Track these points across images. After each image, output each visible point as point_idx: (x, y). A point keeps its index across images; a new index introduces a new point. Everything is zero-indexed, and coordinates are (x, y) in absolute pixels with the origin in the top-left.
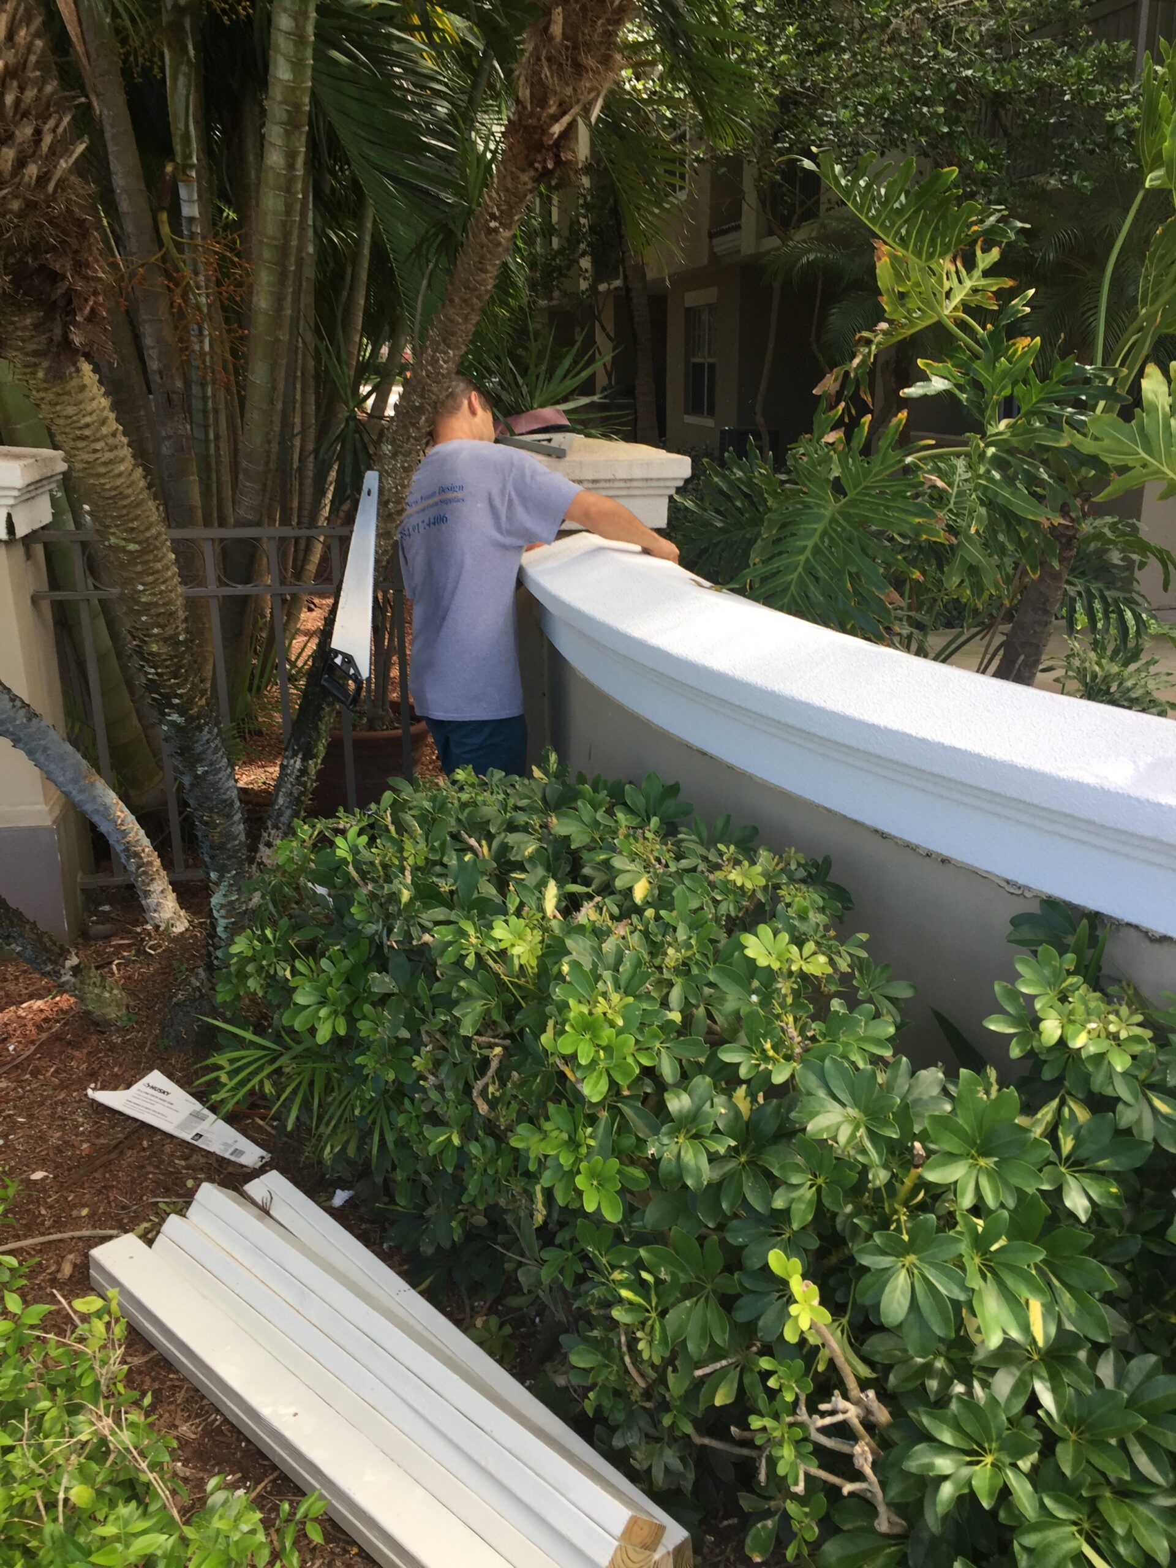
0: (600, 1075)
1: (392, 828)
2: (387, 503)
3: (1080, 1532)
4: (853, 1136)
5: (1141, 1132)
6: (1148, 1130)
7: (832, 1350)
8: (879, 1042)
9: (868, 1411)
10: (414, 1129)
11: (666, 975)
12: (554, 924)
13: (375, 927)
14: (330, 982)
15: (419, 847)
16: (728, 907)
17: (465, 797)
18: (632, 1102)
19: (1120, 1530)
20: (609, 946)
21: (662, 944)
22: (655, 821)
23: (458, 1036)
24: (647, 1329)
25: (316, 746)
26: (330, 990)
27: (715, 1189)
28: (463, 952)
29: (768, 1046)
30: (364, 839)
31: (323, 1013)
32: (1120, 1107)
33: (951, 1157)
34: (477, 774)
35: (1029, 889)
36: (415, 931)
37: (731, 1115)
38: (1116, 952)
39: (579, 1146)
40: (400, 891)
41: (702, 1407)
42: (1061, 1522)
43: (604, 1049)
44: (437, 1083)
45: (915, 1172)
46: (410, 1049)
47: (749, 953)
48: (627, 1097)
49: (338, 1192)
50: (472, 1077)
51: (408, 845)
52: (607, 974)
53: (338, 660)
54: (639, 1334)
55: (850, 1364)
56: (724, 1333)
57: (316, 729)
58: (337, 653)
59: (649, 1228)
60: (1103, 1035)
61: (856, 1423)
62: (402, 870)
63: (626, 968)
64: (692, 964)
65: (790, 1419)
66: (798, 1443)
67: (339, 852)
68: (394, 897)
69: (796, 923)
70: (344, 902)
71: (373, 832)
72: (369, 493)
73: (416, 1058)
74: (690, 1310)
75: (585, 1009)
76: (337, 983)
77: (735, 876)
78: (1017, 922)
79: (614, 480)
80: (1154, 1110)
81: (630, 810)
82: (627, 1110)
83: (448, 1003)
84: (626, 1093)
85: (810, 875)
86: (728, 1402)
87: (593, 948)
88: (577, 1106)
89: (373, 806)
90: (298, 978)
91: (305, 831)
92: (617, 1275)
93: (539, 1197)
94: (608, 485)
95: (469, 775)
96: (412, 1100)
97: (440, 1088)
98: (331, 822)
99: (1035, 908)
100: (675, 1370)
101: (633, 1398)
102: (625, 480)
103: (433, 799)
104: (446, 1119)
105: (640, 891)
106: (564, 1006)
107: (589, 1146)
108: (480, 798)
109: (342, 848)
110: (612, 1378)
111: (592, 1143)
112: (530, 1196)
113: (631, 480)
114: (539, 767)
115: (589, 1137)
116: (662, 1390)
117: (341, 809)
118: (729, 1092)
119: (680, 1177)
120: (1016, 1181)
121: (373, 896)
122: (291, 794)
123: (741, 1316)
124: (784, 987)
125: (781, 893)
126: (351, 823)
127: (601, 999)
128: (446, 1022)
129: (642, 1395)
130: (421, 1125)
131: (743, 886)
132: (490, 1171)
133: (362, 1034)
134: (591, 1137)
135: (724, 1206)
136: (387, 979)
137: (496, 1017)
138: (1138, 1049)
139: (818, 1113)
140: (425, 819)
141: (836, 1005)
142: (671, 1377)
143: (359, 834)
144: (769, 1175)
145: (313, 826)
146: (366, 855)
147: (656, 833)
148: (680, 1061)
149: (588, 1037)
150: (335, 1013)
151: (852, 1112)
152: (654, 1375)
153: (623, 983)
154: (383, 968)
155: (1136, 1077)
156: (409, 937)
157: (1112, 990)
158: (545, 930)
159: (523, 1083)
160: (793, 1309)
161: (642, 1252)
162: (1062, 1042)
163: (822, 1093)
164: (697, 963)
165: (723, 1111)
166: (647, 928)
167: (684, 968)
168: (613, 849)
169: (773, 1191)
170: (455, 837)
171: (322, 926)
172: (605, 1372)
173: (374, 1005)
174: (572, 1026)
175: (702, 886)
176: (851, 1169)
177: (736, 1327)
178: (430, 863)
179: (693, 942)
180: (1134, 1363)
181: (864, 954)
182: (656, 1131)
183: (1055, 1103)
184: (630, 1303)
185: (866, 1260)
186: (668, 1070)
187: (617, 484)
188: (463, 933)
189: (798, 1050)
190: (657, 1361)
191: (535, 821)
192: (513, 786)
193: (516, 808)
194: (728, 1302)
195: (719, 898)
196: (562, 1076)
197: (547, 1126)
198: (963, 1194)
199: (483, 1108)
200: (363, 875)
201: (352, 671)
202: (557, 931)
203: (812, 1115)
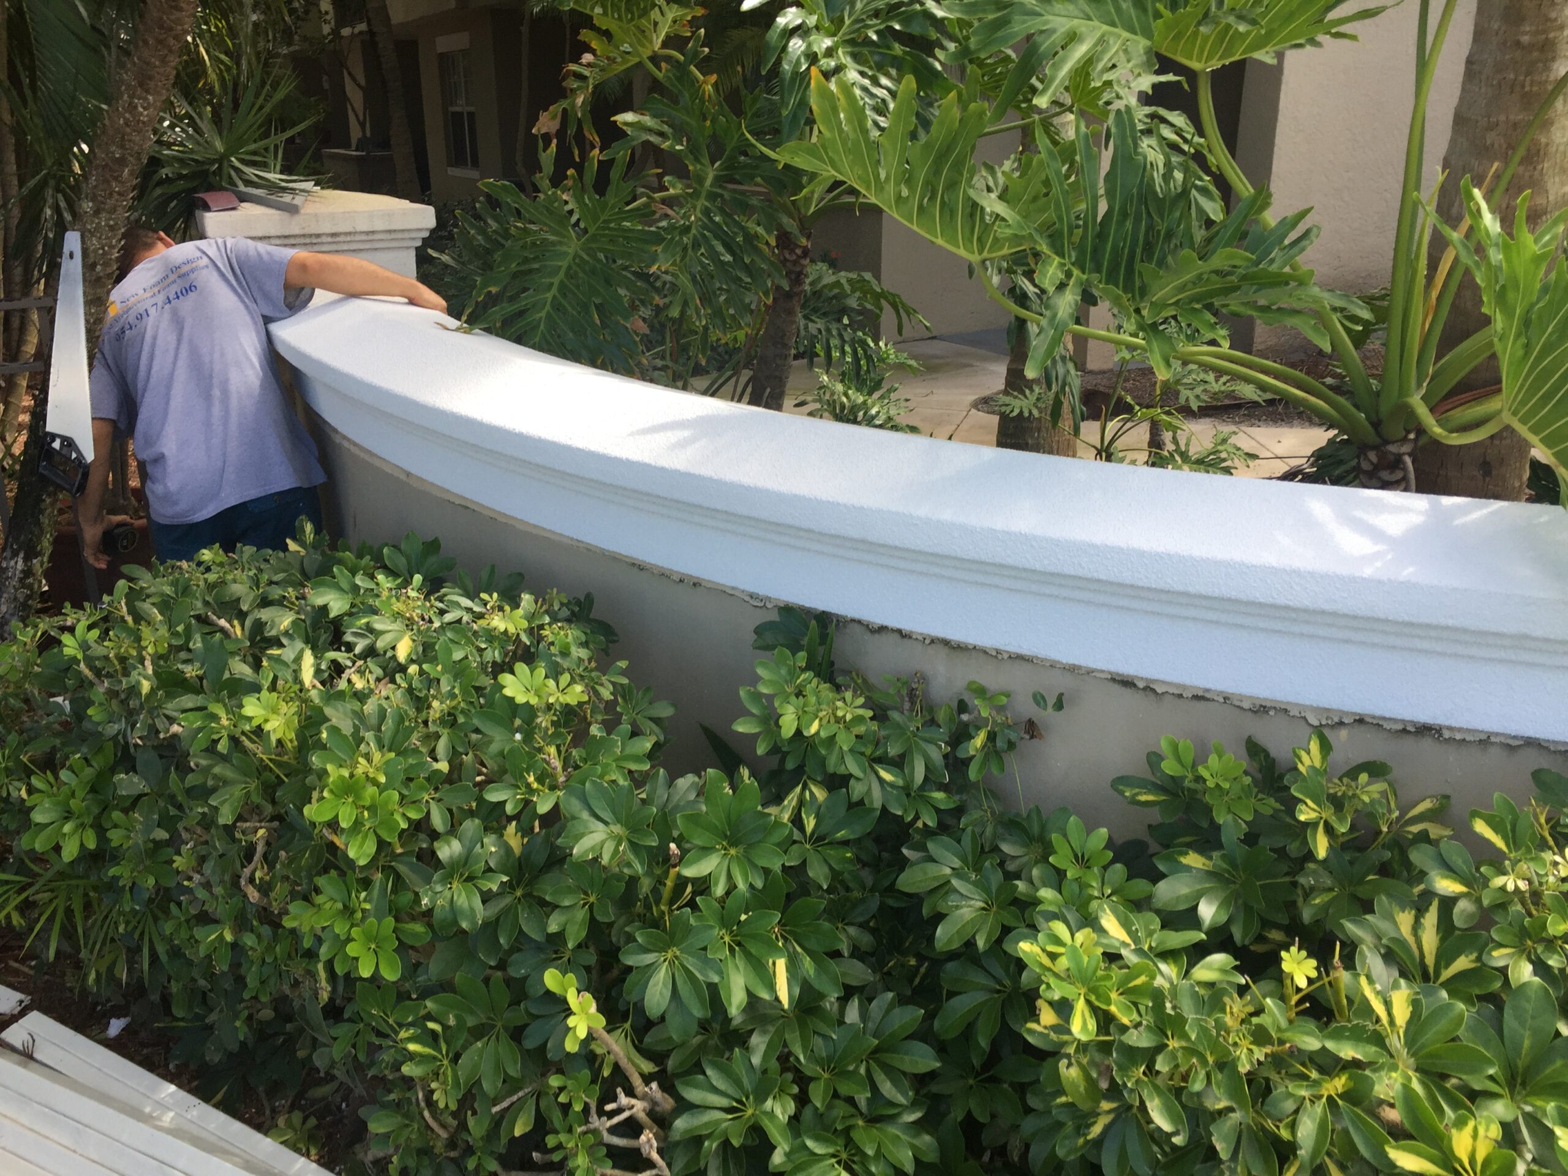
0: (366, 837)
1: (129, 619)
2: (93, 266)
3: (839, 1163)
4: (616, 850)
5: (872, 802)
6: (877, 798)
7: (616, 1055)
8: (637, 759)
9: (654, 1103)
10: (184, 934)
11: (432, 728)
12: (314, 694)
13: (116, 726)
14: (73, 794)
15: (159, 633)
16: (494, 654)
17: (212, 577)
18: (406, 859)
19: (870, 1152)
20: (370, 707)
21: (427, 697)
22: (418, 578)
23: (217, 826)
24: (441, 1077)
25: (40, 541)
26: (72, 802)
27: (491, 927)
28: (216, 737)
29: (531, 779)
30: (95, 633)
31: (67, 828)
32: (852, 782)
33: (706, 850)
34: (226, 551)
35: (769, 599)
36: (160, 724)
37: (502, 852)
38: (844, 646)
39: (353, 912)
40: (138, 683)
41: (504, 1141)
42: (820, 1158)
43: (368, 809)
44: (203, 880)
45: (673, 872)
46: (170, 850)
47: (507, 692)
48: (400, 855)
49: (113, 1021)
50: (238, 865)
51: (145, 631)
52: (369, 736)
53: (56, 445)
54: (434, 1085)
55: (634, 1064)
56: (516, 1063)
57: (38, 523)
58: (54, 437)
59: (434, 979)
60: (832, 720)
61: (642, 1116)
62: (142, 661)
63: (388, 726)
64: (457, 713)
65: (584, 1128)
66: (590, 1151)
67: (67, 651)
68: (134, 690)
69: (558, 659)
70: (81, 706)
71: (106, 624)
72: (71, 256)
73: (176, 858)
74: (481, 1052)
75: (346, 773)
76: (80, 794)
77: (498, 623)
78: (759, 631)
79: (355, 233)
80: (881, 780)
81: (391, 572)
82: (402, 869)
83: (203, 793)
84: (399, 851)
85: (573, 613)
86: (528, 1129)
87: (354, 712)
88: (349, 872)
89: (106, 598)
90: (36, 795)
91: (27, 636)
92: (403, 1034)
93: (322, 975)
94: (348, 238)
95: (216, 554)
96: (179, 904)
97: (207, 886)
98: (57, 620)
99: (774, 617)
100: (474, 1113)
101: (437, 1151)
102: (367, 233)
103: (175, 584)
104: (217, 917)
105: (403, 651)
106: (323, 774)
107: (364, 911)
108: (230, 577)
109: (70, 646)
110: (414, 1137)
111: (367, 906)
112: (312, 975)
113: (373, 232)
114: (294, 539)
115: (364, 901)
116: (465, 1136)
117: (68, 605)
118: (500, 831)
119: (455, 922)
120: (763, 863)
121: (112, 694)
122: (15, 599)
123: (530, 1044)
124: (543, 721)
125: (544, 633)
126: (81, 619)
127: (361, 760)
128: (204, 814)
129: (446, 1147)
130: (191, 929)
131: (506, 631)
132: (268, 960)
133: (114, 844)
134: (365, 900)
135: (502, 941)
136: (136, 779)
137: (256, 799)
138: (861, 729)
139: (582, 835)
140: (165, 605)
141: (595, 730)
142: (471, 1122)
143: (90, 628)
144: (543, 903)
145: (36, 626)
146: (98, 650)
147: (419, 590)
148: (450, 811)
149: (350, 800)
150: (82, 826)
151: (617, 829)
152: (455, 1123)
153: (386, 742)
154: (132, 768)
155: (862, 754)
156: (154, 731)
157: (840, 680)
158: (306, 701)
159: (291, 860)
160: (571, 1022)
161: (429, 1004)
162: (798, 732)
163: (585, 815)
164: (463, 712)
165: (493, 849)
166: (410, 685)
167: (450, 720)
168: (375, 611)
169: (548, 917)
170: (202, 620)
171: (56, 734)
172: (406, 1133)
173: (126, 811)
174: (331, 791)
175: (466, 637)
176: (619, 880)
177: (527, 1054)
178: (174, 649)
179: (457, 691)
180: (874, 1003)
181: (625, 681)
182: (428, 881)
183: (798, 789)
184: (421, 1055)
185: (630, 960)
186: (438, 821)
187: (358, 238)
188: (215, 718)
189: (562, 779)
190: (453, 1106)
191: (291, 593)
192: (267, 561)
193: (271, 583)
194: (517, 1034)
195: (483, 646)
196: (332, 847)
197: (319, 899)
198: (716, 884)
199: (253, 895)
200: (98, 673)
201: (74, 455)
202: (317, 701)
203: (579, 837)
